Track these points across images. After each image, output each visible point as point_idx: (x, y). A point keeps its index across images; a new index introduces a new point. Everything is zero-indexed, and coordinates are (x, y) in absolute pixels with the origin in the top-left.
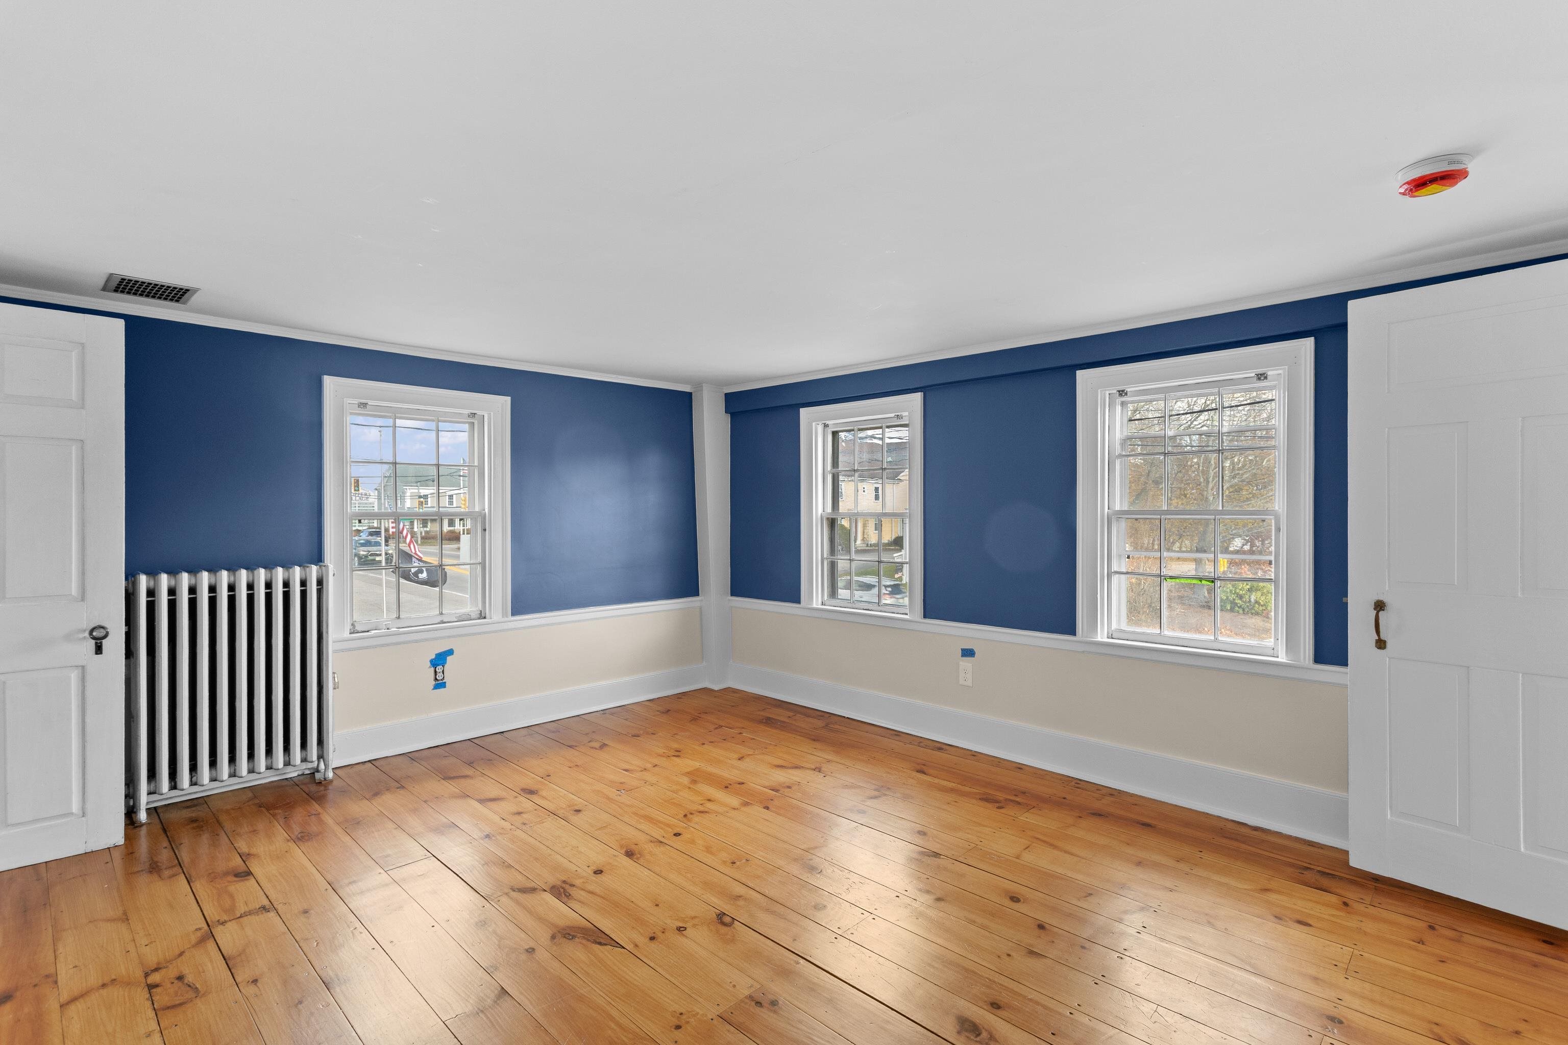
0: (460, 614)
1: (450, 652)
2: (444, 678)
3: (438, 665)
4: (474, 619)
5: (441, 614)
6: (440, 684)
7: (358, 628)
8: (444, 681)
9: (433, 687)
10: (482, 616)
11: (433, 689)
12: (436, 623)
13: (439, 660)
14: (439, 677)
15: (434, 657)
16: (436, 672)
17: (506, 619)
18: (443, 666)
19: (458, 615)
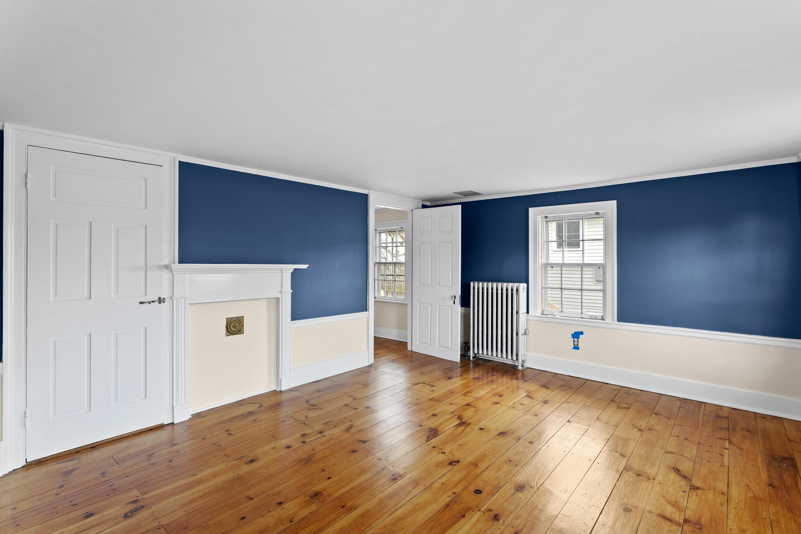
0: (591, 316)
1: (582, 333)
2: (578, 344)
3: (575, 338)
4: (599, 320)
5: (582, 313)
6: (576, 347)
7: (545, 313)
8: (578, 346)
9: (573, 348)
10: (603, 319)
11: (573, 349)
12: (579, 317)
13: (576, 335)
14: (576, 343)
15: (573, 333)
16: (574, 341)
17: (613, 323)
18: (578, 339)
19: (590, 316)
